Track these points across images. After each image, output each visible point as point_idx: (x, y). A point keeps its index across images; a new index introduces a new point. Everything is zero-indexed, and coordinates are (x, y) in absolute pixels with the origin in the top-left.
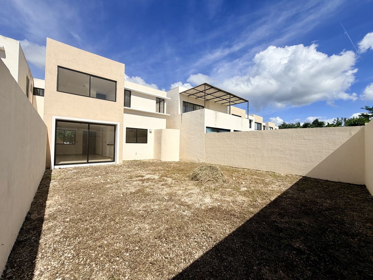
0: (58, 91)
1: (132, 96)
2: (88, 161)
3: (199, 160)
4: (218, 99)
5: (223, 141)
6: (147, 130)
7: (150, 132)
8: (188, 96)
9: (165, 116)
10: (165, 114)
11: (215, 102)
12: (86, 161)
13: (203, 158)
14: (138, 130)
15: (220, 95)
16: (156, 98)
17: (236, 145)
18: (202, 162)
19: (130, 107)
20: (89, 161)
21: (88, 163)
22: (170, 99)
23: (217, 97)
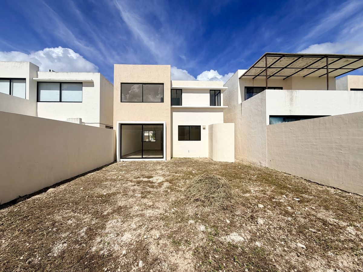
0: (121, 102)
1: (183, 94)
2: (142, 157)
3: (260, 163)
4: (305, 72)
5: (293, 135)
6: (200, 126)
7: (204, 129)
8: (253, 79)
9: (222, 108)
10: (222, 106)
11: (304, 77)
12: (141, 157)
13: (266, 161)
14: (190, 127)
15: (307, 64)
16: (210, 90)
17: (316, 143)
18: (264, 166)
19: (182, 105)
20: (144, 156)
21: (142, 158)
22: (227, 88)
23: (303, 69)
